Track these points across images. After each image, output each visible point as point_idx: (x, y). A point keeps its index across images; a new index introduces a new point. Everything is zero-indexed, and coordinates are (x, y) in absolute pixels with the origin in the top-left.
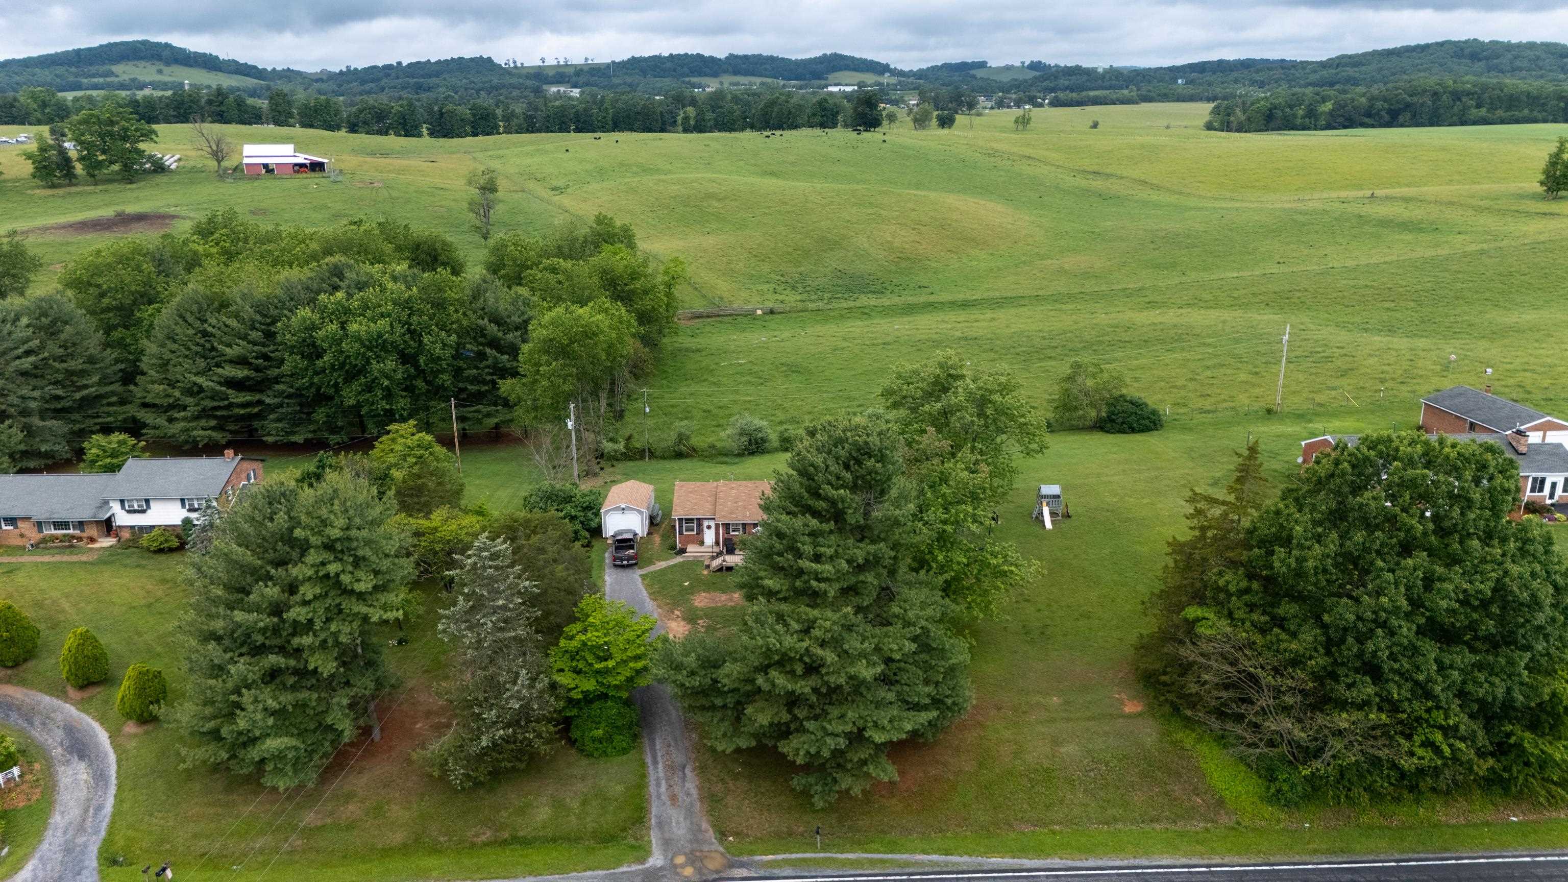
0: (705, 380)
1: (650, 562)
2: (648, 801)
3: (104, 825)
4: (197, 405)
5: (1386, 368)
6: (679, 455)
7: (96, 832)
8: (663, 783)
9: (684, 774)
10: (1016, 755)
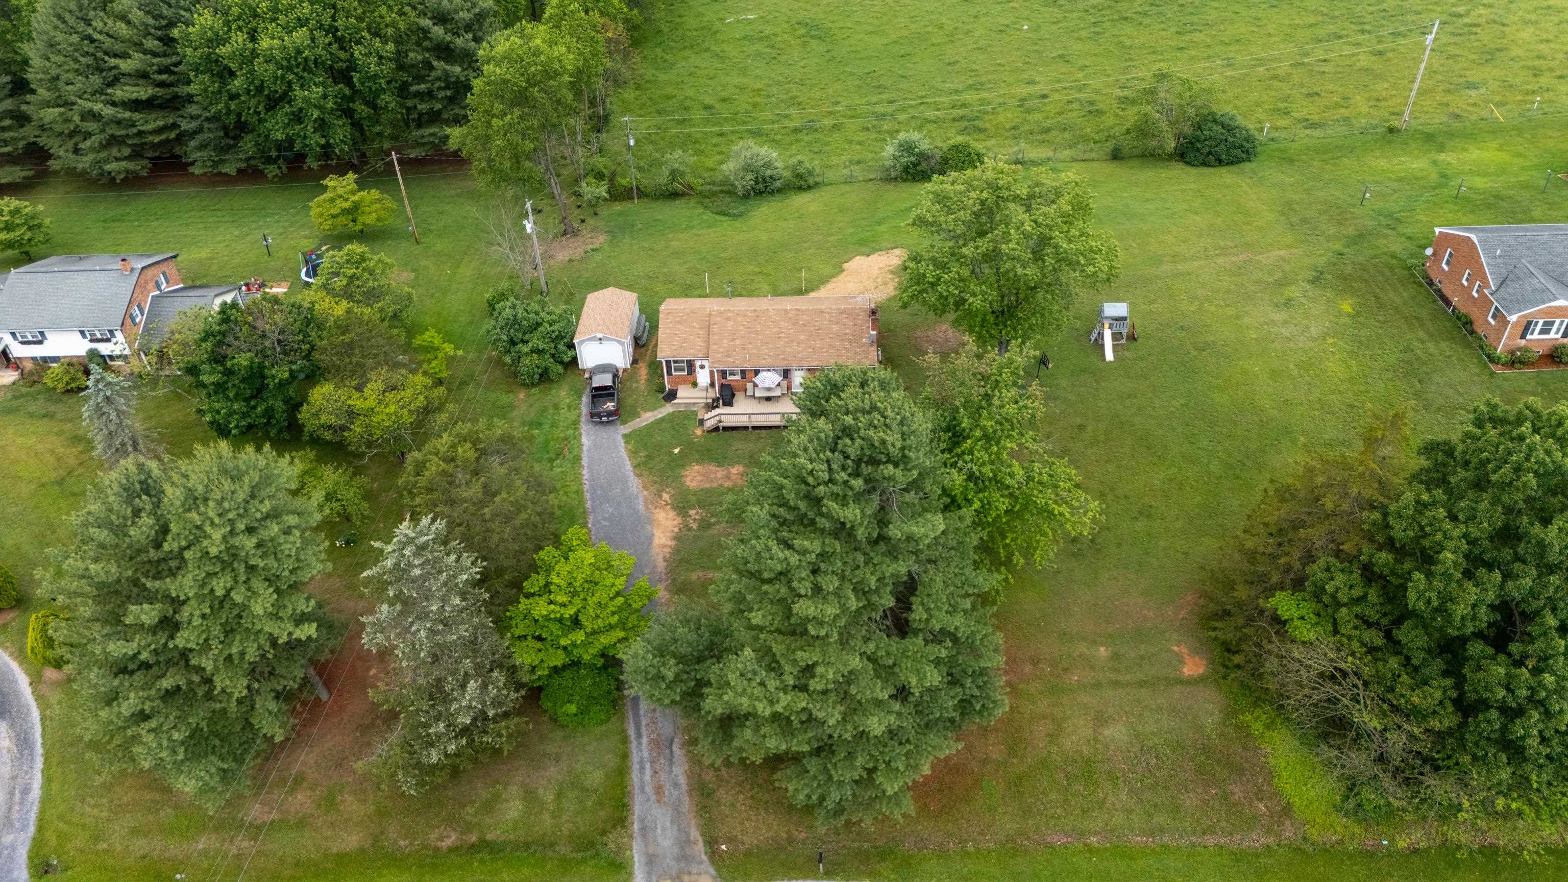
0: (707, 50)
1: (636, 415)
2: (630, 794)
3: (33, 815)
4: (103, 131)
5: (1543, 47)
6: (674, 195)
7: (24, 828)
8: (648, 766)
9: (671, 751)
10: (1053, 737)
